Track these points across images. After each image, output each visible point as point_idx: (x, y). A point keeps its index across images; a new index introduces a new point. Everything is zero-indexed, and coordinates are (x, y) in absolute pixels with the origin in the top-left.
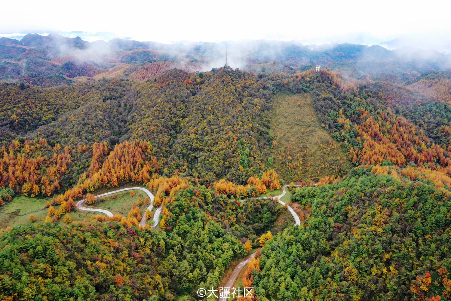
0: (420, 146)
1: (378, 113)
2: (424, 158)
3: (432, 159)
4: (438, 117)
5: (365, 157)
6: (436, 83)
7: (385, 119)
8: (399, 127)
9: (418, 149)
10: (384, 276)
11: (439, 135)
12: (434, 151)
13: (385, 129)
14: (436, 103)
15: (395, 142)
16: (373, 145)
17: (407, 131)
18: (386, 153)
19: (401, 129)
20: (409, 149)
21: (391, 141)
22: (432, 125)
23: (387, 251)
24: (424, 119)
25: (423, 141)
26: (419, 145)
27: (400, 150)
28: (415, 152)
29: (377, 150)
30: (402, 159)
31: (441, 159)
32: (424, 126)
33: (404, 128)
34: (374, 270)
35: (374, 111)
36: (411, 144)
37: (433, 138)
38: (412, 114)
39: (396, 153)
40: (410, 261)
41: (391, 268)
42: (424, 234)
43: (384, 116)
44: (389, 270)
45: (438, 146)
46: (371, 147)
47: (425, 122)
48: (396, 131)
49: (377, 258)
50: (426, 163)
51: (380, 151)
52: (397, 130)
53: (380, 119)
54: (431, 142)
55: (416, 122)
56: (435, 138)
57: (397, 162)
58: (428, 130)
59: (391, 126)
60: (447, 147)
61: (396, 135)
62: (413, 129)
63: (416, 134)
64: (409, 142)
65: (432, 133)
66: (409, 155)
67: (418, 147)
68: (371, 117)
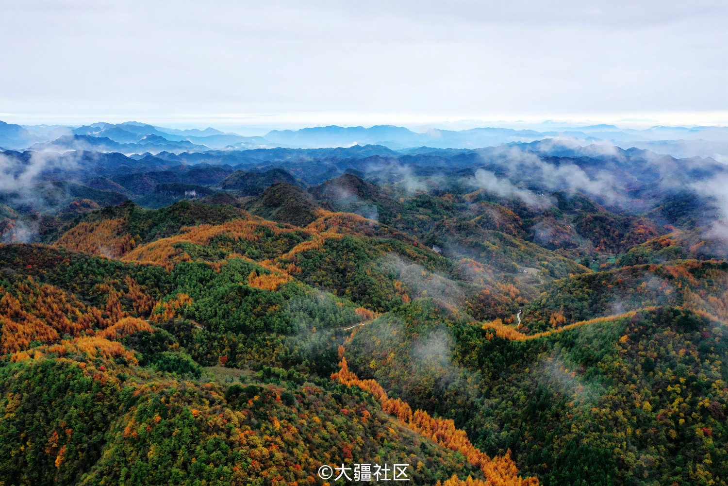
0: (74, 314)
1: (16, 287)
2: (80, 326)
3: (90, 324)
4: (91, 276)
5: (6, 345)
6: (98, 225)
7: (27, 292)
8: (45, 299)
9: (72, 318)
10: (23, 454)
11: (96, 295)
12: (92, 315)
13: (27, 304)
14: (86, 260)
15: (44, 316)
16: (14, 327)
17: (57, 300)
18: (33, 333)
19: (49, 300)
20: (62, 320)
21: (38, 317)
22: (86, 286)
23: (22, 431)
24: (76, 281)
25: (76, 307)
26: (73, 312)
27: (51, 325)
28: (68, 322)
29: (20, 333)
30: (53, 333)
31: (100, 321)
32: (78, 288)
33: (52, 297)
34: (13, 452)
35: (10, 285)
36: (63, 314)
37: (89, 300)
38: (62, 278)
39: (45, 330)
40: (42, 430)
41: (28, 443)
42: (50, 402)
43: (25, 289)
44: (26, 446)
45: (95, 308)
46: (12, 331)
47: (78, 284)
48: (42, 304)
49: (13, 441)
50: (83, 331)
51: (24, 333)
52: (44, 302)
53: (19, 293)
54: (86, 306)
55: (67, 286)
56: (91, 300)
57: (48, 339)
58: (82, 293)
59: (35, 298)
60: (105, 306)
61: (43, 309)
62: (63, 296)
63: (67, 301)
64: (60, 313)
65: (88, 295)
66: (62, 327)
67: (73, 315)
68: (7, 294)
